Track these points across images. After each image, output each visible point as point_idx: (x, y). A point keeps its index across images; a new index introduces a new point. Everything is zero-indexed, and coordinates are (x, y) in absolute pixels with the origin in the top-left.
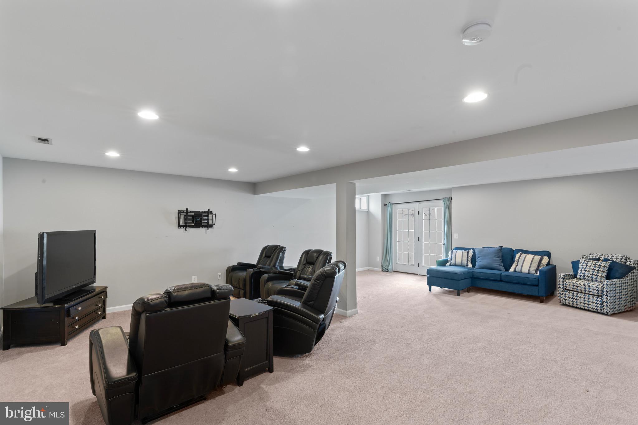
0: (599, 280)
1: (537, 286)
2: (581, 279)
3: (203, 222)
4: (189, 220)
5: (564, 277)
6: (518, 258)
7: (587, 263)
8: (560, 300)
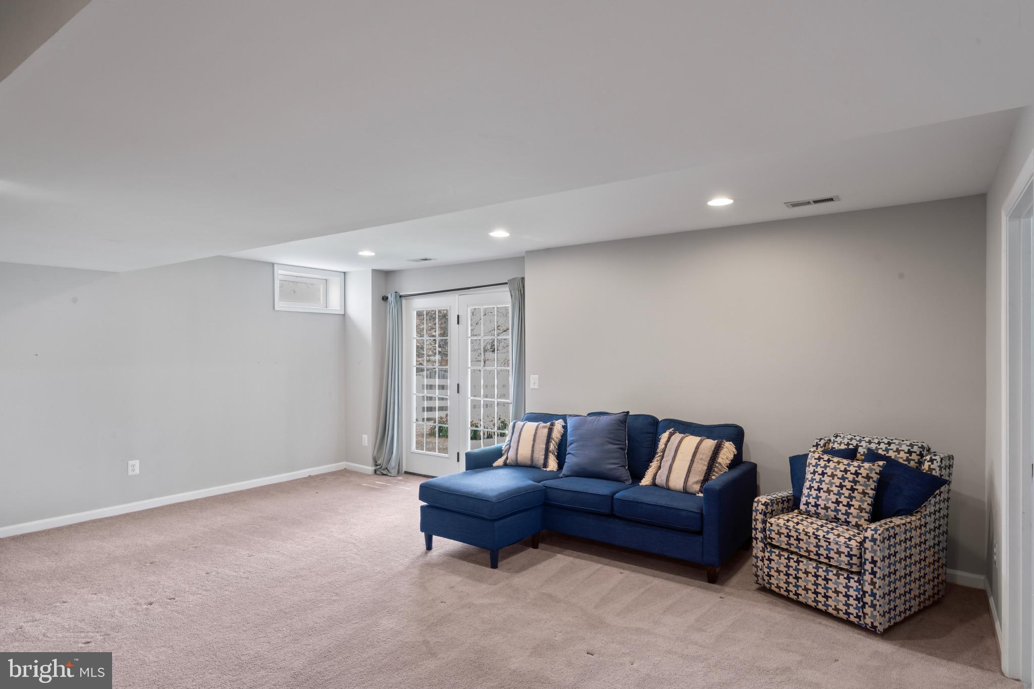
0: (853, 521)
1: (700, 533)
2: (808, 513)
5: (767, 508)
6: (664, 446)
7: (825, 467)
8: (757, 576)
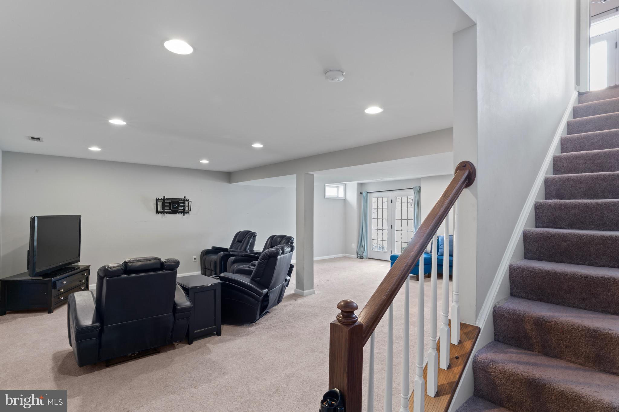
3: (179, 208)
4: (166, 207)
